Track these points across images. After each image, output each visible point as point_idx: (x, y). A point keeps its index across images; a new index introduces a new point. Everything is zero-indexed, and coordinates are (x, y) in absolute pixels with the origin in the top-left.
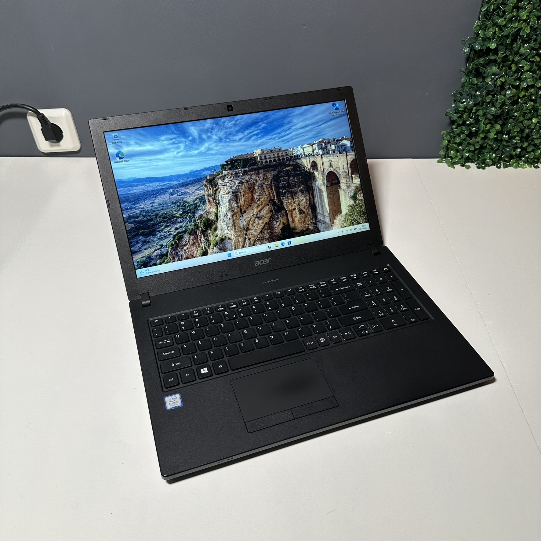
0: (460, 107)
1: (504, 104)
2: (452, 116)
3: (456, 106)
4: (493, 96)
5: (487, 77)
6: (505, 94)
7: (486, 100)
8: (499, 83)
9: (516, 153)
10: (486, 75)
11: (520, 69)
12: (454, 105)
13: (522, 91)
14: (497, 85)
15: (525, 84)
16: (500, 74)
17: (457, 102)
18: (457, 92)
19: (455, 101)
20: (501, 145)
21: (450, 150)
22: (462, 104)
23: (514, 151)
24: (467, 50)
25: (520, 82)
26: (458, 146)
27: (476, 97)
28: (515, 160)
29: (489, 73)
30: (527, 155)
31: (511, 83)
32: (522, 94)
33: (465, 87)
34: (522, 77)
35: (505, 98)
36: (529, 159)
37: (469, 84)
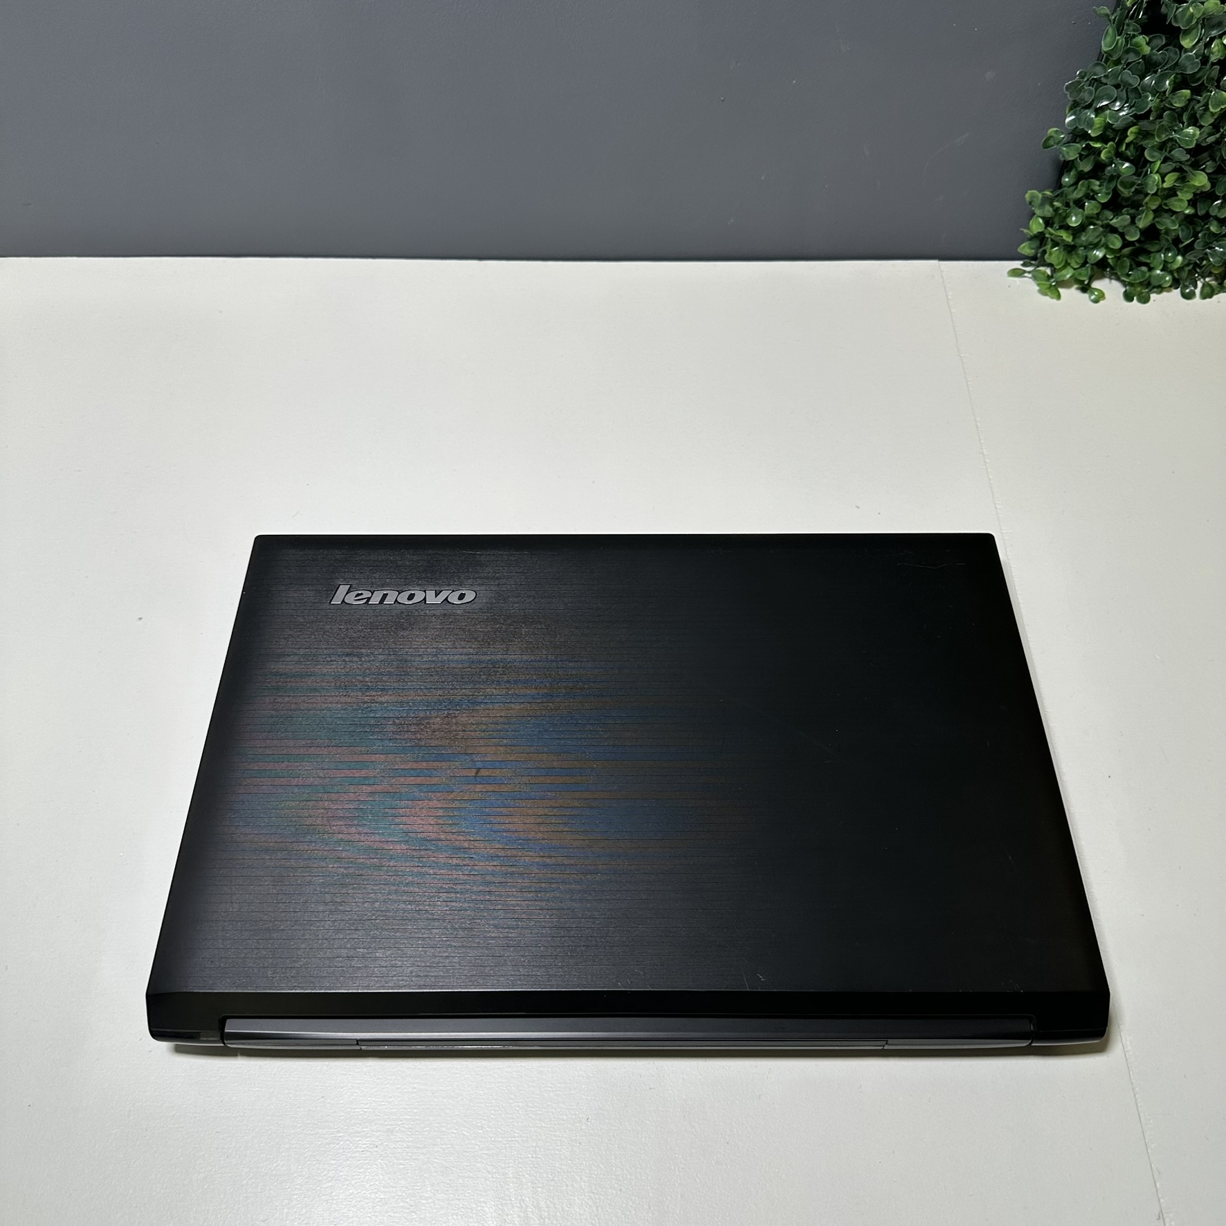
0: (1090, 124)
2: (1063, 149)
3: (1077, 119)
5: (1184, 32)
7: (1172, 105)
8: (1217, 53)
10: (1179, 25)
12: (1073, 117)
18: (1083, 78)
19: (1075, 105)
21: (1048, 246)
22: (1096, 114)
26: (1075, 237)
27: (1141, 93)
29: (1191, 17)
33: (1112, 62)
37: (1125, 53)
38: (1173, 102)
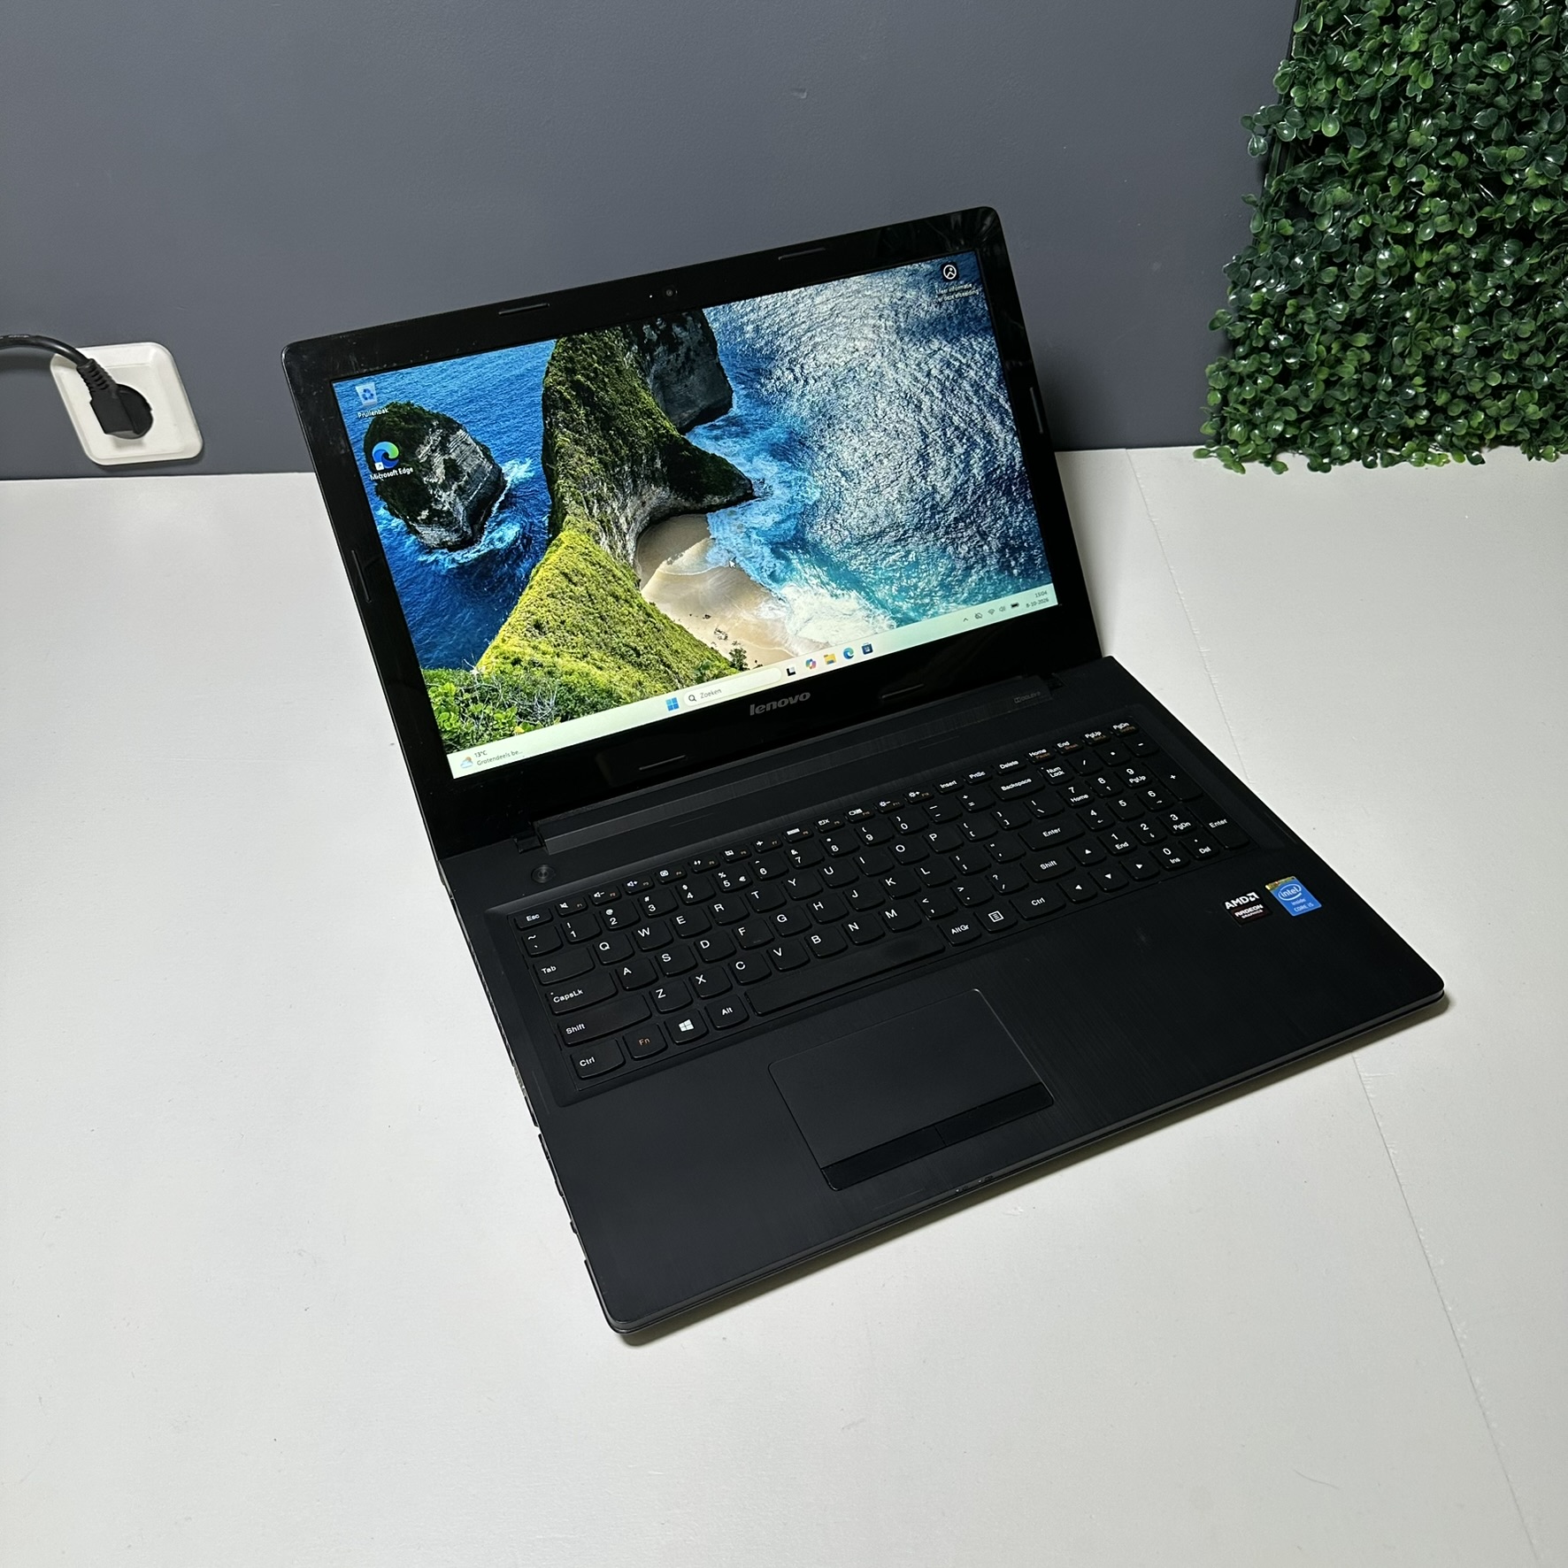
0: (1250, 301)
1: (1373, 288)
2: (1230, 328)
3: (1239, 299)
4: (1342, 267)
5: (1320, 216)
6: (1375, 261)
7: (1322, 281)
8: (1354, 234)
9: (1416, 424)
10: (1316, 210)
11: (1414, 189)
12: (1234, 297)
13: (1422, 250)
14: (1351, 235)
15: (1428, 231)
16: (1356, 207)
17: (1241, 288)
18: (1239, 261)
19: (1234, 288)
20: (1372, 404)
21: (1228, 424)
22: (1254, 292)
23: (1411, 417)
24: (1261, 145)
25: (1417, 225)
26: (1252, 411)
27: (1293, 272)
28: (1417, 442)
29: (1325, 203)
30: (1449, 426)
31: (1389, 230)
32: (1424, 257)
33: (1263, 246)
34: (1419, 210)
35: (1375, 272)
36: (1454, 439)
37: (1272, 237)
38: (1323, 278)
